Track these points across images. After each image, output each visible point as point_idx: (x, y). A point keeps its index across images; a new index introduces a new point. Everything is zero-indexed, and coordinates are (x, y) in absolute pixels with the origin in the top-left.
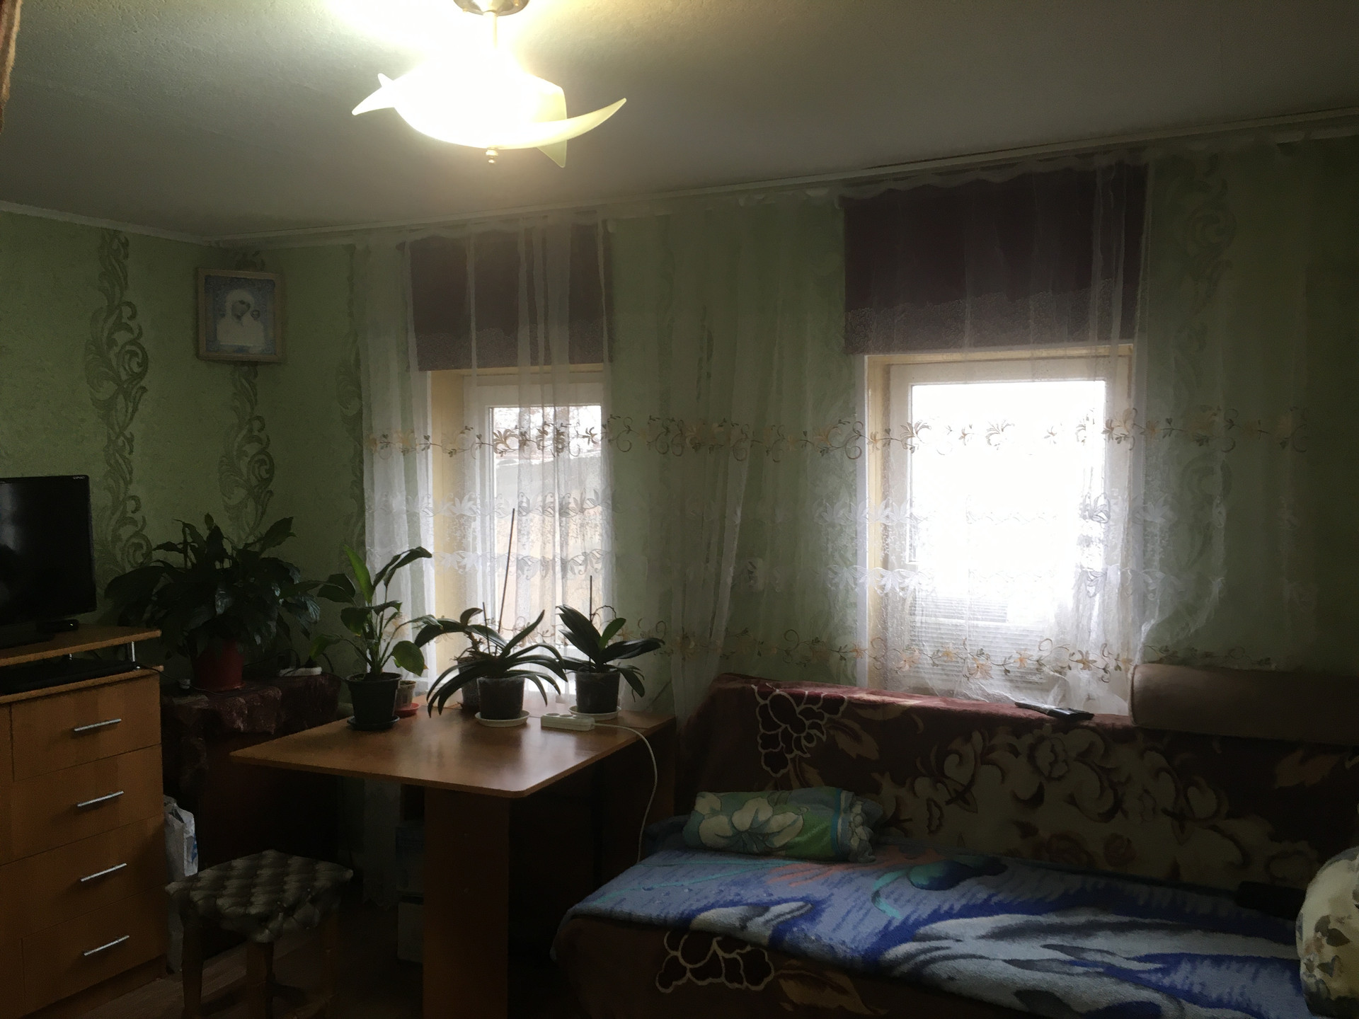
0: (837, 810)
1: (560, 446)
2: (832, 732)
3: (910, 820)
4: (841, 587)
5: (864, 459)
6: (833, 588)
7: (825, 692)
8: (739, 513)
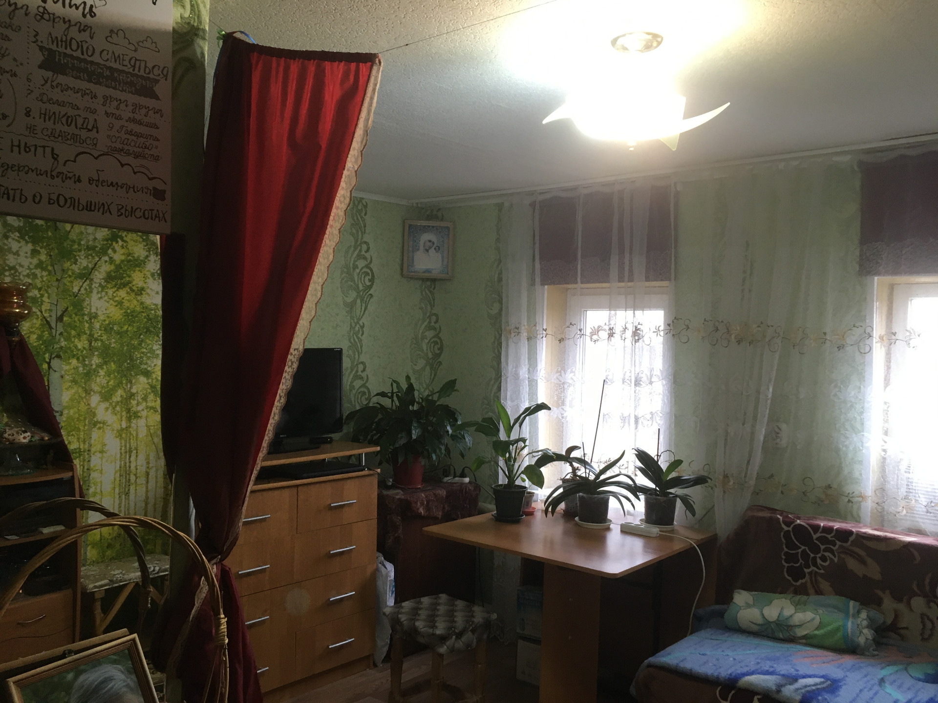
0: (846, 613)
1: (637, 338)
2: (843, 556)
3: (907, 628)
4: (851, 448)
5: (873, 353)
6: (844, 449)
7: (837, 525)
8: (771, 390)
